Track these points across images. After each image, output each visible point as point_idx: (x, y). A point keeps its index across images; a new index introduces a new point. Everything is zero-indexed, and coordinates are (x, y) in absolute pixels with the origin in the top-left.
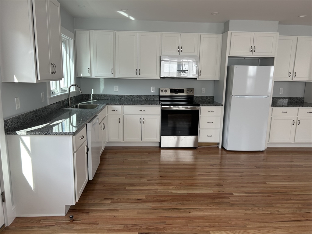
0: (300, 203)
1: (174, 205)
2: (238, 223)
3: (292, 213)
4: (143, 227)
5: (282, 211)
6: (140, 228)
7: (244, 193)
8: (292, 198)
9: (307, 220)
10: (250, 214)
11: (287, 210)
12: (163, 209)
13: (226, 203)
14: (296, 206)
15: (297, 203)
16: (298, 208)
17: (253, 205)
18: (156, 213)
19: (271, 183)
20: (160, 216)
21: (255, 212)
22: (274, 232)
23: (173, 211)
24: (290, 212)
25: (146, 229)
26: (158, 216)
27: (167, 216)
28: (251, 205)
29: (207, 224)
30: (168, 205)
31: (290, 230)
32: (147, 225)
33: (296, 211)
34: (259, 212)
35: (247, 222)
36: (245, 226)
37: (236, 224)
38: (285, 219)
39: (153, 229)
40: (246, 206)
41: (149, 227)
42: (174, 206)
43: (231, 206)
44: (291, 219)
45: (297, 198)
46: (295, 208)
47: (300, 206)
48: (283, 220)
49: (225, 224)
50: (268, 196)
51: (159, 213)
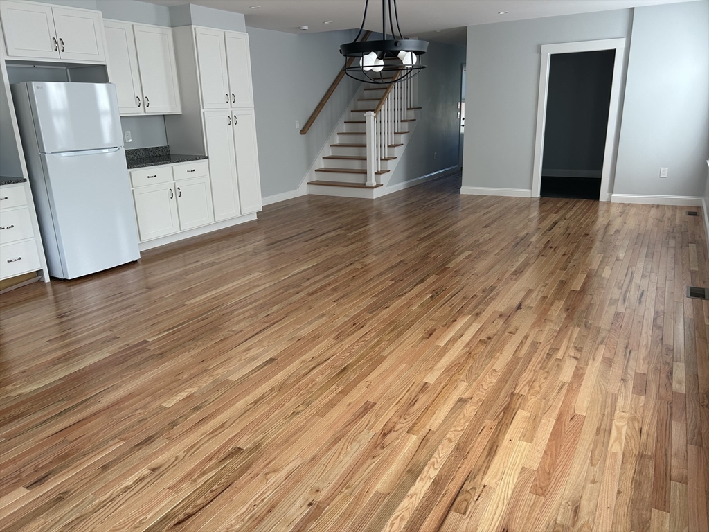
0: (250, 309)
1: (52, 408)
2: (192, 372)
3: (250, 325)
4: (24, 475)
5: (237, 328)
6: (18, 479)
7: (164, 332)
8: (235, 307)
9: (273, 324)
10: (199, 353)
11: (242, 324)
12: (36, 426)
13: (149, 357)
14: (247, 314)
15: (247, 311)
16: (252, 316)
17: (193, 339)
18: (28, 440)
19: (192, 301)
20: (41, 440)
21: (204, 347)
22: (248, 356)
23: (60, 418)
24: (247, 325)
25: (36, 471)
26: (37, 442)
27: (56, 430)
28: (190, 342)
29: (148, 400)
30: (39, 415)
31: (264, 344)
32: (31, 465)
33: (253, 320)
34: (209, 345)
35: (203, 365)
36: (206, 370)
37: (191, 375)
38: (249, 336)
39: (51, 462)
40: (184, 347)
41: (38, 465)
42: (53, 410)
43: (161, 358)
44: (256, 332)
45: (242, 304)
46: (249, 317)
47: (252, 312)
48: (246, 338)
49: (174, 384)
50: (203, 319)
51: (34, 435)
